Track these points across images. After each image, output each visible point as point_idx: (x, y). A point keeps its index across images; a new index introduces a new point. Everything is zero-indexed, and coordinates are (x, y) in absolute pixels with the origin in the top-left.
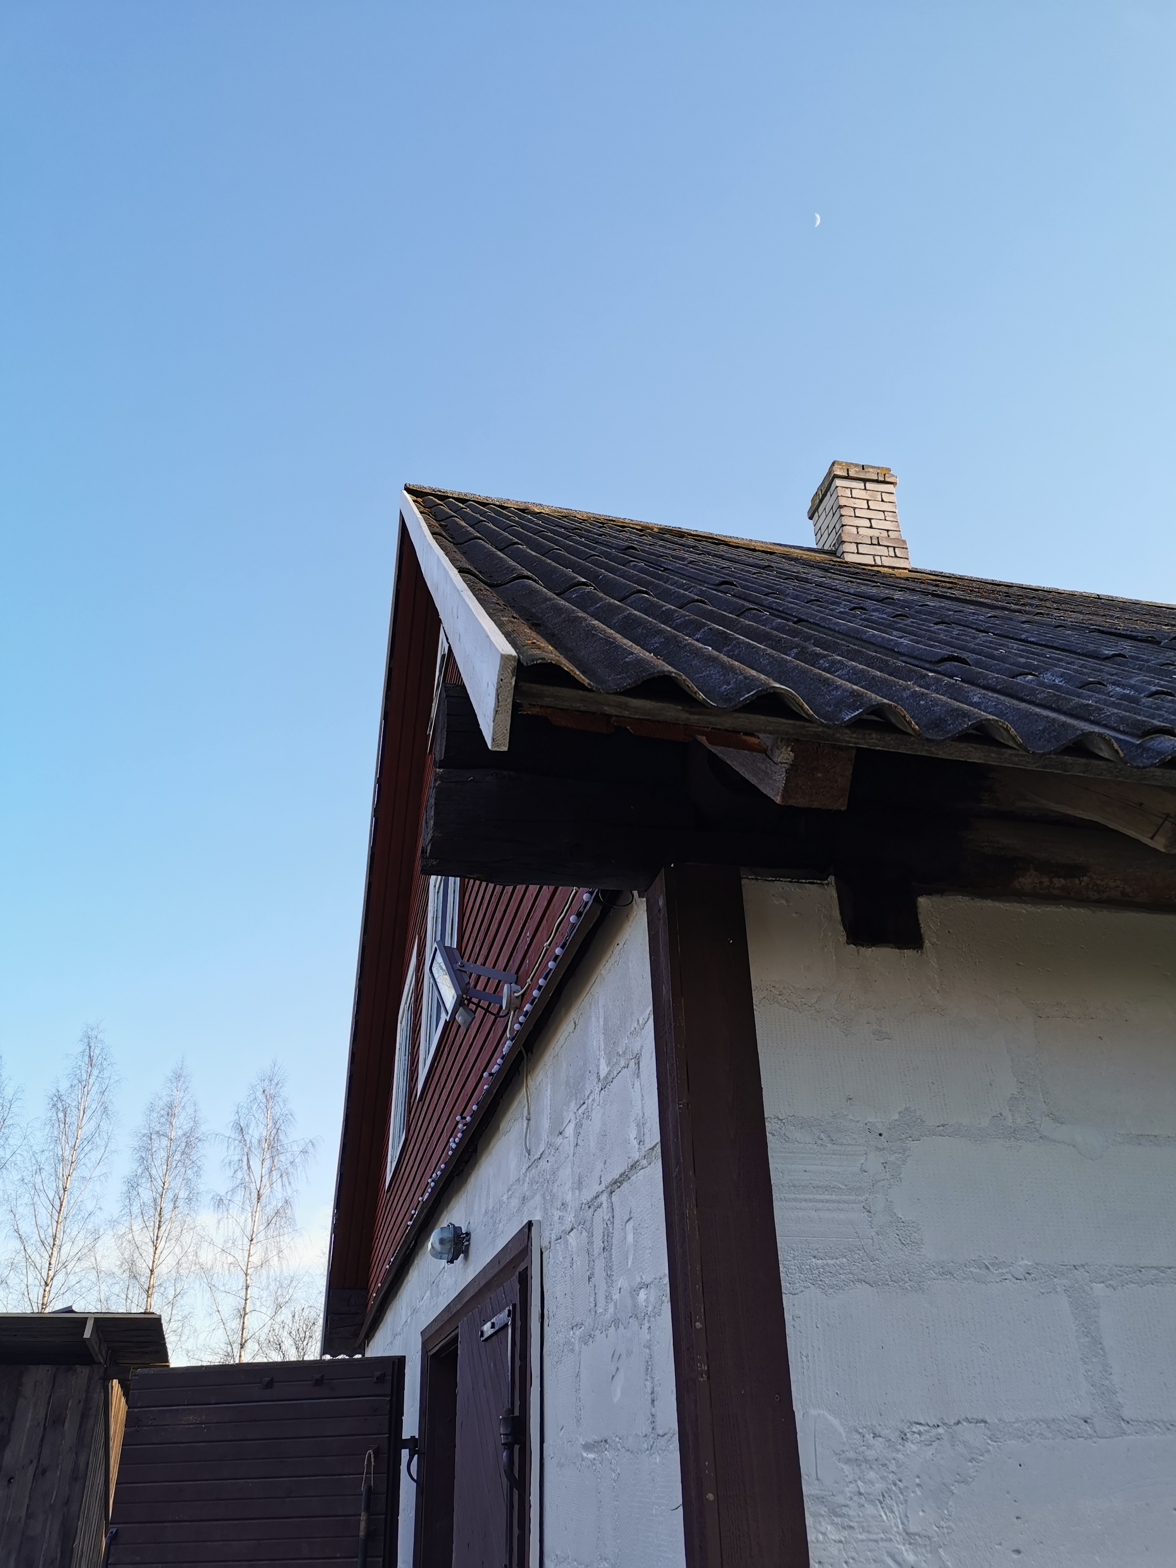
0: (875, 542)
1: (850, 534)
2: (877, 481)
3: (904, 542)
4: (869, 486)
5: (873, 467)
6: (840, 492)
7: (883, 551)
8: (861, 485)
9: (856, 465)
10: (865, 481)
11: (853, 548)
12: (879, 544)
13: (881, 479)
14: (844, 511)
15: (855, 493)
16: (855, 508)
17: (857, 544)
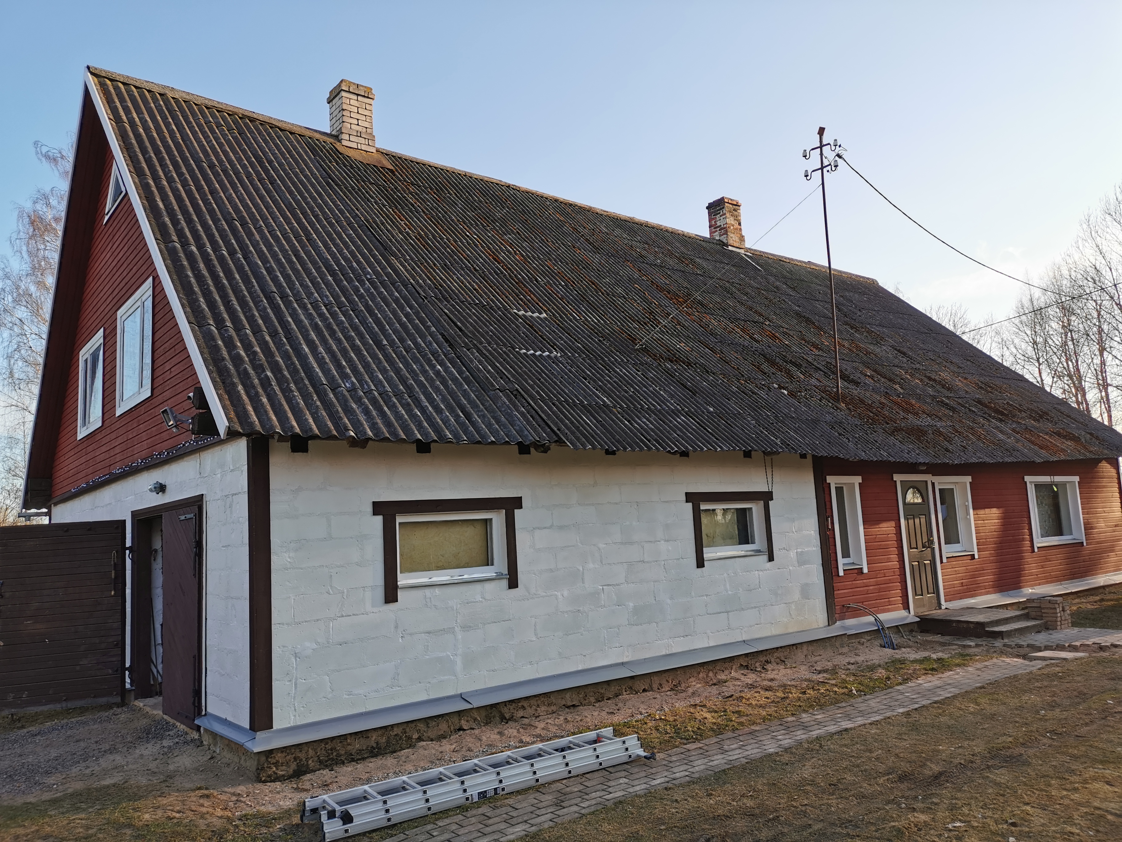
0: (359, 135)
1: (347, 128)
2: (364, 96)
3: (374, 136)
4: (360, 98)
5: (363, 86)
6: (344, 100)
7: (362, 140)
8: (355, 97)
9: (354, 84)
10: (358, 95)
11: (346, 137)
12: (361, 137)
13: (366, 95)
14: (345, 113)
15: (352, 102)
16: (350, 112)
17: (350, 135)
